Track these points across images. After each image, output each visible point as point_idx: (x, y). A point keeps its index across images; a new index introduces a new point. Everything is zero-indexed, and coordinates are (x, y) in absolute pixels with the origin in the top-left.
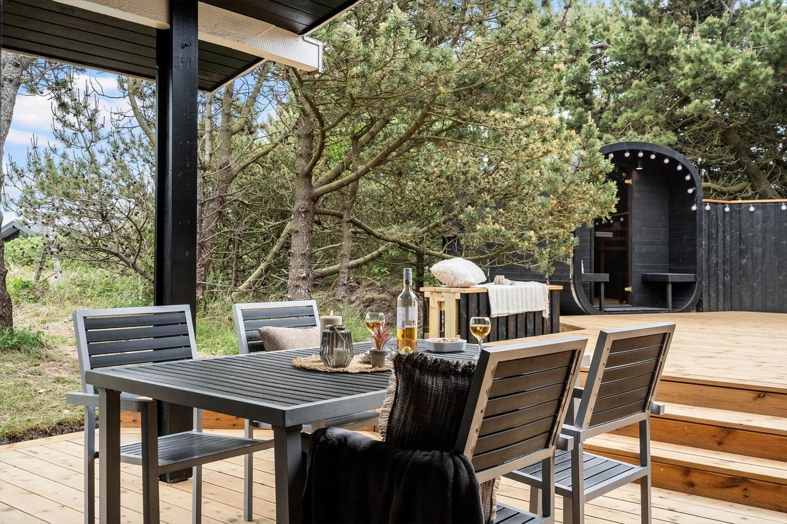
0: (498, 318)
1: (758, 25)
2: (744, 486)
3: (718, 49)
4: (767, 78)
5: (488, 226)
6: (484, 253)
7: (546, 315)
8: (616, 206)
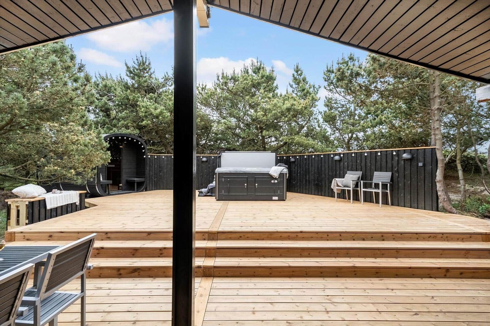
0: (51, 209)
1: (166, 99)
2: (138, 271)
3: (153, 105)
4: (168, 116)
5: (51, 168)
6: (51, 178)
7: (78, 204)
8: (111, 160)
